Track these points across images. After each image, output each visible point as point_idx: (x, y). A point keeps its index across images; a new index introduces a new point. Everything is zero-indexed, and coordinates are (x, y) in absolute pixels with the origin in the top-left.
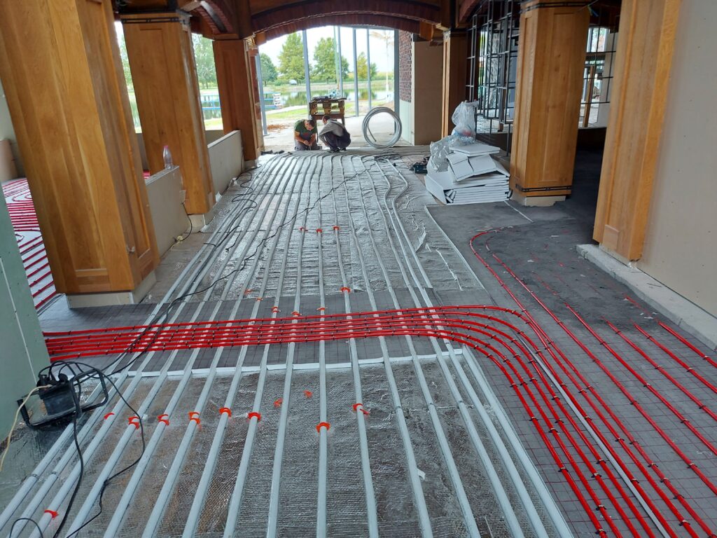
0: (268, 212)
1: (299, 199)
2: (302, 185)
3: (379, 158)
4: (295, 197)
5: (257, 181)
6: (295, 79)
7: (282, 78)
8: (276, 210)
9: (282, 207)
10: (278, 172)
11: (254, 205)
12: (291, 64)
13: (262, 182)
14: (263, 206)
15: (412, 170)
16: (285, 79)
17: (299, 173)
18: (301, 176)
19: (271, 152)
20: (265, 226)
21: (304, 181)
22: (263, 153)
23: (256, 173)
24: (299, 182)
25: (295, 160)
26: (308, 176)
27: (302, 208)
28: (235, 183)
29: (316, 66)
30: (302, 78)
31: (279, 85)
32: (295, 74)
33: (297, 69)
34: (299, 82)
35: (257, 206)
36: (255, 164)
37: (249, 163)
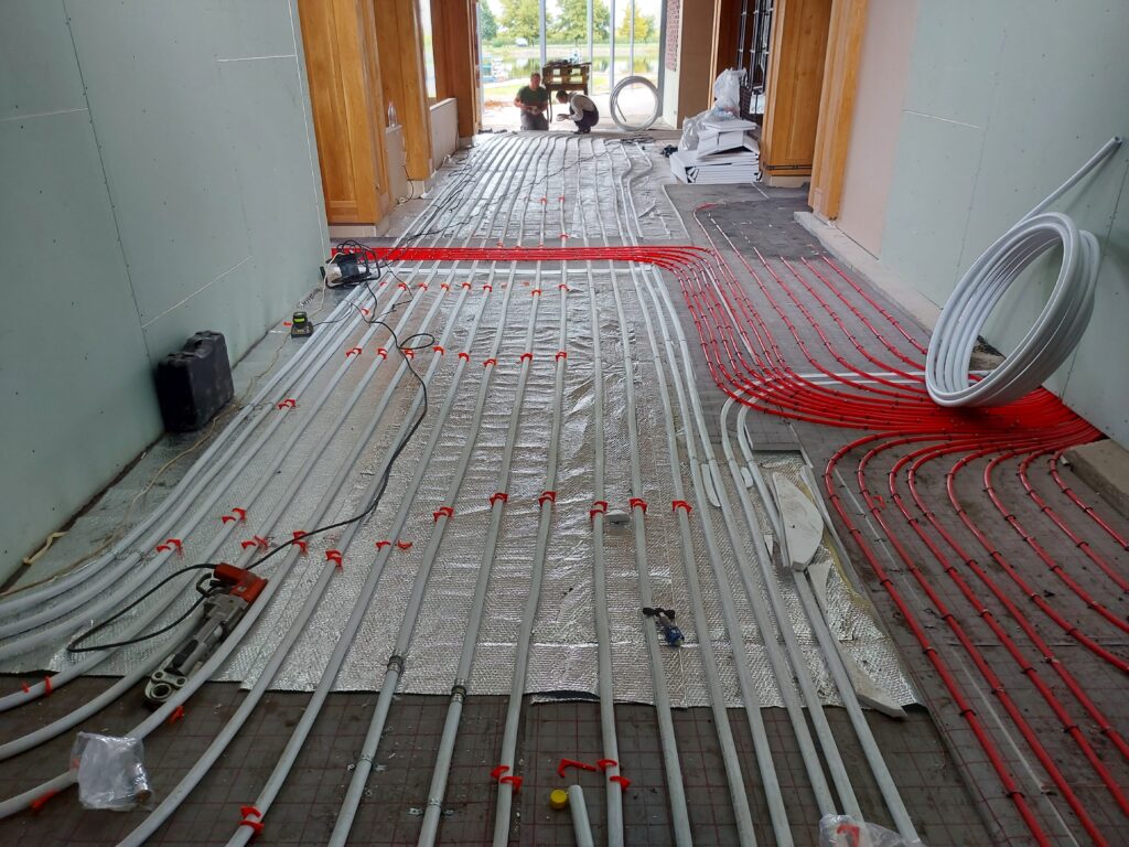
0: (490, 186)
1: (524, 176)
2: (529, 164)
3: (626, 141)
4: (519, 175)
5: (475, 159)
6: (525, 37)
7: (505, 35)
8: (499, 184)
9: (505, 181)
10: (499, 151)
11: (473, 179)
12: (520, 12)
13: (480, 161)
14: (484, 181)
15: (663, 153)
16: (509, 37)
17: (525, 153)
18: (527, 157)
19: (490, 131)
20: (487, 195)
21: (531, 159)
22: (480, 132)
23: (473, 152)
24: (525, 161)
25: (520, 141)
26: (535, 157)
27: (526, 183)
28: (450, 160)
29: (560, 17)
30: (537, 36)
31: (499, 46)
32: (526, 28)
33: (529, 21)
34: (531, 43)
35: (477, 182)
36: (471, 143)
37: (464, 140)
